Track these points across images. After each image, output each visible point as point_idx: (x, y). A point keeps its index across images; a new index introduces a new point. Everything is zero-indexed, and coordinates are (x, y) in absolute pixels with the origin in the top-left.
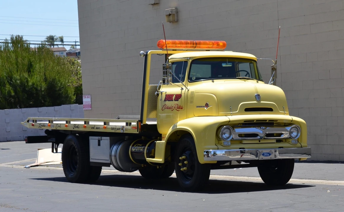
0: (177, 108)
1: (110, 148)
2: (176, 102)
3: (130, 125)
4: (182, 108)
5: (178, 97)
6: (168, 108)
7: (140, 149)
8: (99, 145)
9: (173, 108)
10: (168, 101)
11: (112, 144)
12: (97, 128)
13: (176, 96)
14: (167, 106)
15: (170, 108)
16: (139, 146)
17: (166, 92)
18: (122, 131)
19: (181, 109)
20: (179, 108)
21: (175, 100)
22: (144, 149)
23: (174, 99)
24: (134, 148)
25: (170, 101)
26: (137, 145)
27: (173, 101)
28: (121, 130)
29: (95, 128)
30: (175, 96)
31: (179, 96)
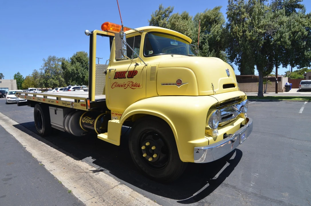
0: (132, 86)
1: (64, 117)
2: (130, 80)
3: (79, 102)
4: (139, 86)
5: (132, 74)
6: (119, 86)
7: (90, 122)
8: (56, 113)
9: (126, 86)
10: (119, 78)
11: (65, 115)
12: (52, 102)
13: (130, 72)
14: (118, 83)
15: (121, 86)
16: (88, 119)
17: (115, 70)
18: (72, 106)
19: (137, 87)
20: (135, 86)
21: (128, 77)
22: (94, 122)
23: (126, 77)
24: (84, 120)
25: (122, 78)
26: (87, 118)
27: (125, 78)
28: (70, 105)
29: (51, 101)
30: (128, 73)
31: (134, 72)
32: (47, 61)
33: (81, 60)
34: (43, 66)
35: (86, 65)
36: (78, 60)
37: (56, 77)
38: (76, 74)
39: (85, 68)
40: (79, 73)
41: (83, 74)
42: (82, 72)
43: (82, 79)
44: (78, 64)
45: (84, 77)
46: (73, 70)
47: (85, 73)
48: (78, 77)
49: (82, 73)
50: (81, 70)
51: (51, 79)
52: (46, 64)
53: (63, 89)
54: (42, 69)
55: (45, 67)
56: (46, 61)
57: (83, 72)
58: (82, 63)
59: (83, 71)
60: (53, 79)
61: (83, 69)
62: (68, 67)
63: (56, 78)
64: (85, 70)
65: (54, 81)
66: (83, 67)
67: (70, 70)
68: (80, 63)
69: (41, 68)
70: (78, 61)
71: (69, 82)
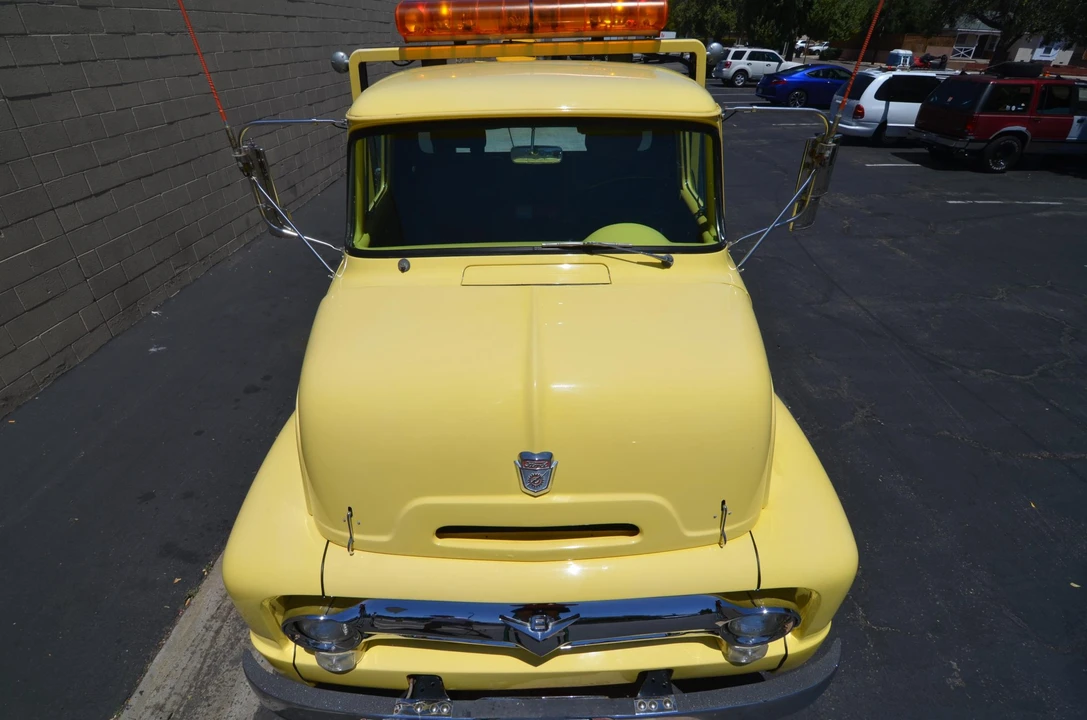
71: (755, 24)
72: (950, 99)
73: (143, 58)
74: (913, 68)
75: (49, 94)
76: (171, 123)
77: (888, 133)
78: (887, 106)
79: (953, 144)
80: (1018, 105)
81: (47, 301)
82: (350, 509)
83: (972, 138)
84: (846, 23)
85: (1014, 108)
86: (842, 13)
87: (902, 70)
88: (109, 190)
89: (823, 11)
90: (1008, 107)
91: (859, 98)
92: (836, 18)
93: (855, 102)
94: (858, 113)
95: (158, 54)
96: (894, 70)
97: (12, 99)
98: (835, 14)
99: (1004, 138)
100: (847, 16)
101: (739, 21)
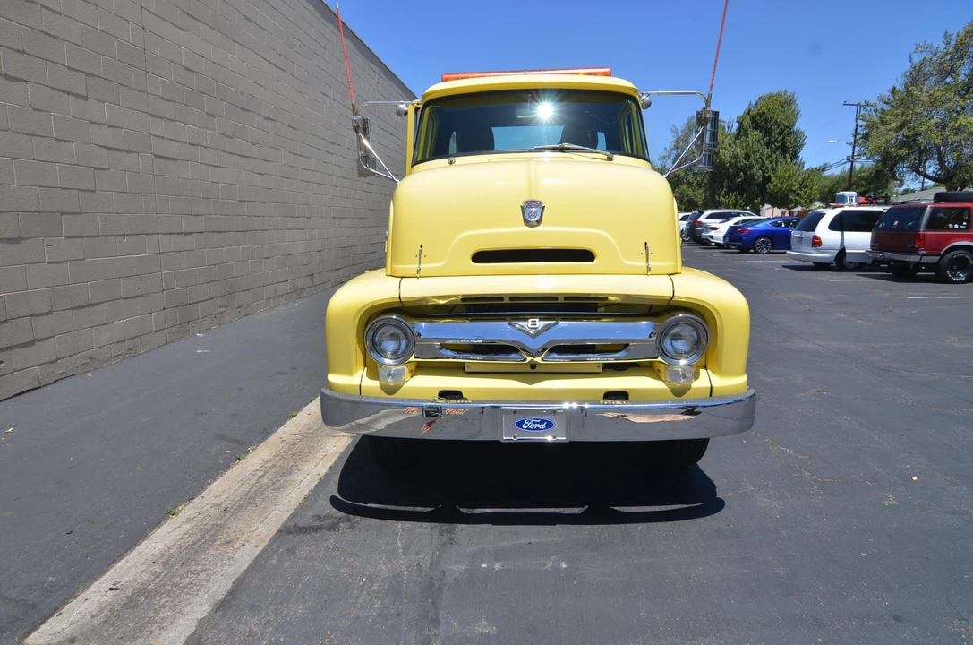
32: (682, 131)
33: (766, 121)
34: (669, 150)
35: (783, 138)
36: (757, 123)
37: (699, 179)
38: (741, 170)
39: (777, 148)
40: (751, 167)
41: (767, 168)
42: (763, 162)
43: (759, 185)
44: (755, 135)
45: (770, 178)
46: (735, 156)
47: (772, 167)
48: (749, 180)
49: (763, 167)
50: (762, 154)
51: (685, 187)
52: (677, 141)
53: (688, 216)
54: (664, 158)
55: (674, 152)
56: (680, 134)
57: (767, 163)
58: (768, 132)
59: (767, 159)
60: (690, 184)
61: (767, 151)
62: (722, 148)
63: (698, 183)
64: (774, 156)
65: (690, 192)
66: (768, 145)
67: (728, 159)
68: (761, 131)
69: (664, 153)
70: (756, 128)
71: (719, 196)
72: (896, 223)
73: (234, 154)
74: (860, 204)
75: (176, 160)
76: (241, 201)
77: (848, 259)
78: (842, 236)
79: (908, 258)
80: (960, 224)
81: (137, 297)
82: (421, 246)
83: (924, 252)
84: (805, 193)
85: (956, 226)
86: (800, 185)
87: (851, 206)
88: (193, 233)
89: (781, 184)
90: (951, 226)
91: (814, 230)
92: (794, 189)
93: (811, 234)
94: (816, 242)
95: (243, 154)
96: (842, 206)
97: (156, 156)
98: (793, 185)
99: (955, 252)
100: (805, 187)
101: (706, 197)
